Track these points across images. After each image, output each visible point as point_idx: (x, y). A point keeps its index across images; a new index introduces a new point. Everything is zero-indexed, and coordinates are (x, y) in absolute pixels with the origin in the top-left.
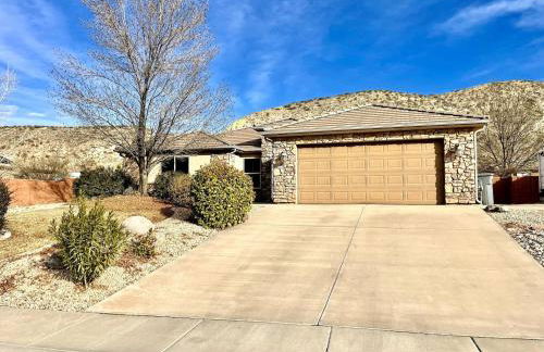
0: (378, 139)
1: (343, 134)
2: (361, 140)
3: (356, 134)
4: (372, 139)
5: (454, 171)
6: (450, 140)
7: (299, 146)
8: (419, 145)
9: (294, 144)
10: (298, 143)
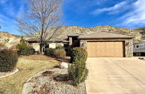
0: (109, 40)
1: (100, 39)
2: (104, 40)
3: (103, 39)
4: (107, 40)
5: (127, 49)
6: (127, 41)
7: (88, 41)
8: (118, 42)
9: (86, 41)
10: (87, 41)
